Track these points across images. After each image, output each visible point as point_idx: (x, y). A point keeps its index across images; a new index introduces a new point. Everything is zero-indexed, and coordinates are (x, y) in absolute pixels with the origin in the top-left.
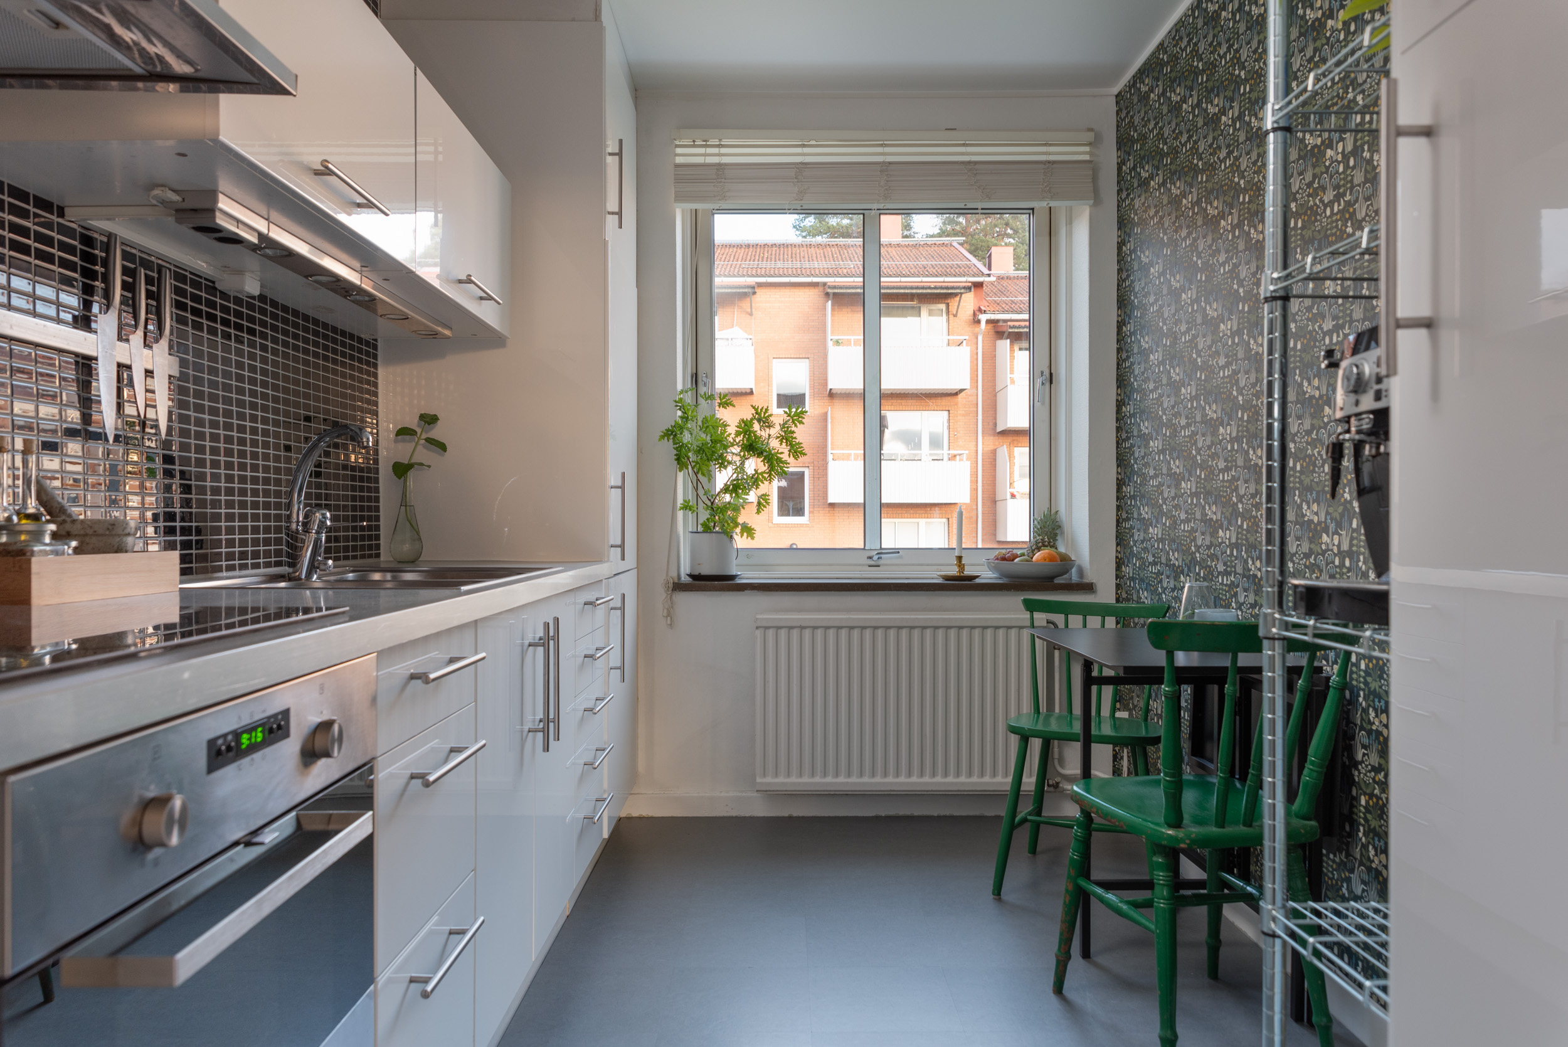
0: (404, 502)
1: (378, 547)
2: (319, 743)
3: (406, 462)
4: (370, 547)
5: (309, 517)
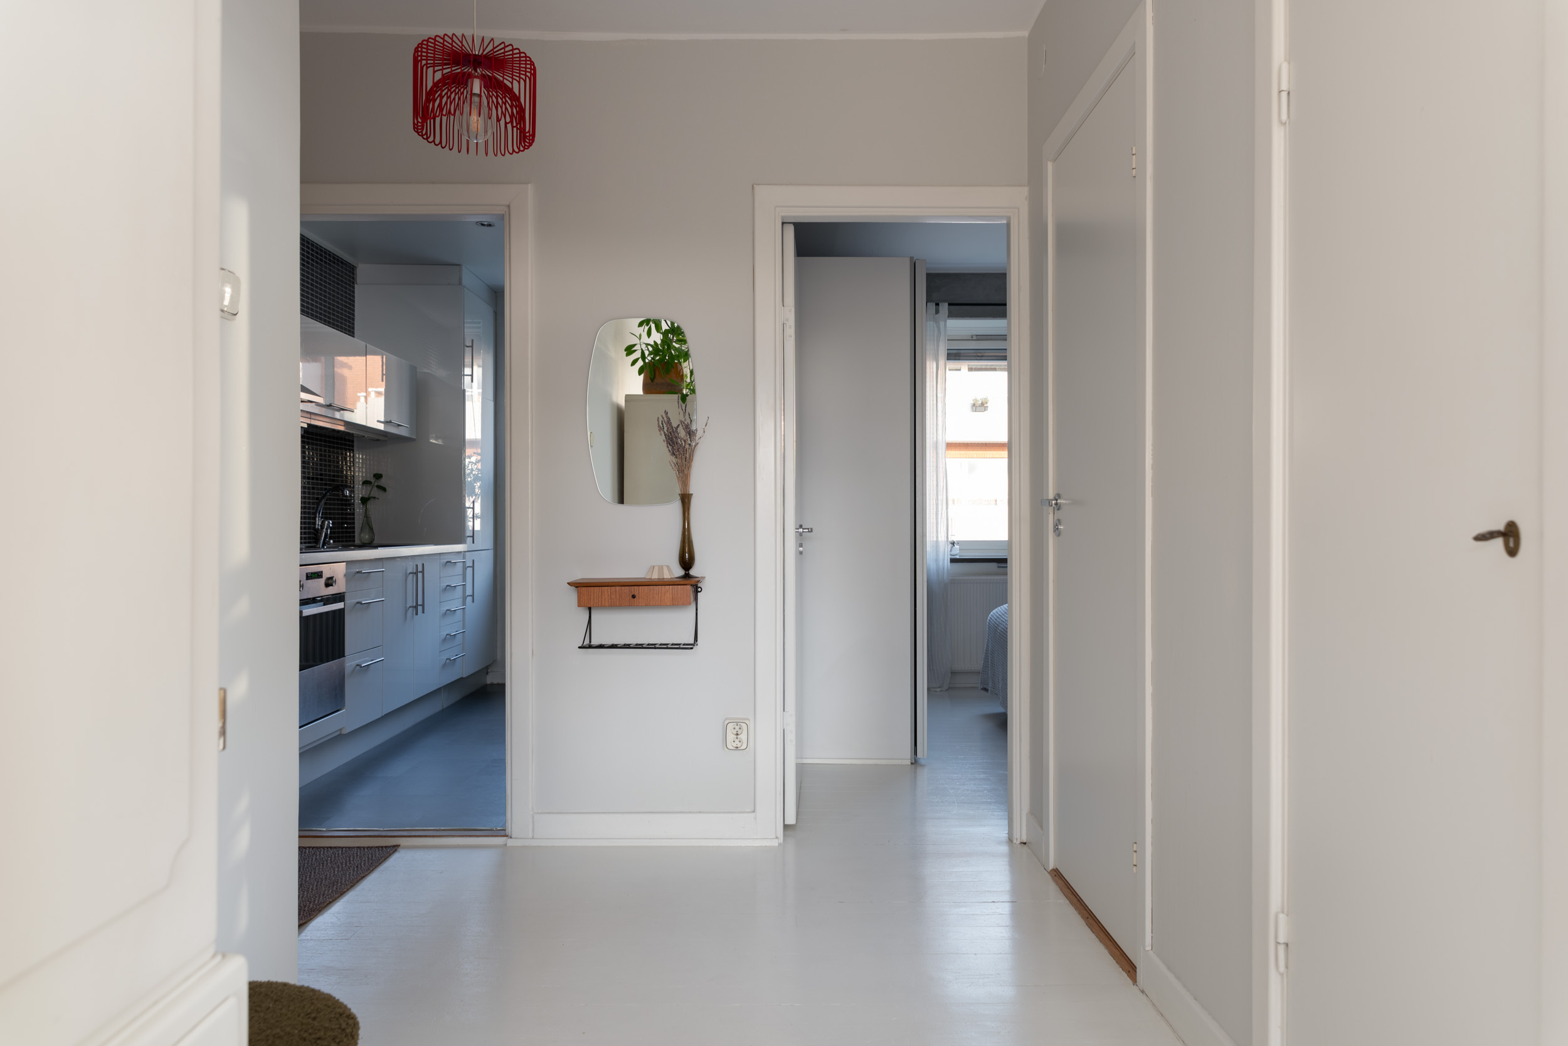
0: (366, 516)
1: (354, 537)
2: (330, 582)
3: (367, 497)
4: (350, 537)
5: (323, 523)
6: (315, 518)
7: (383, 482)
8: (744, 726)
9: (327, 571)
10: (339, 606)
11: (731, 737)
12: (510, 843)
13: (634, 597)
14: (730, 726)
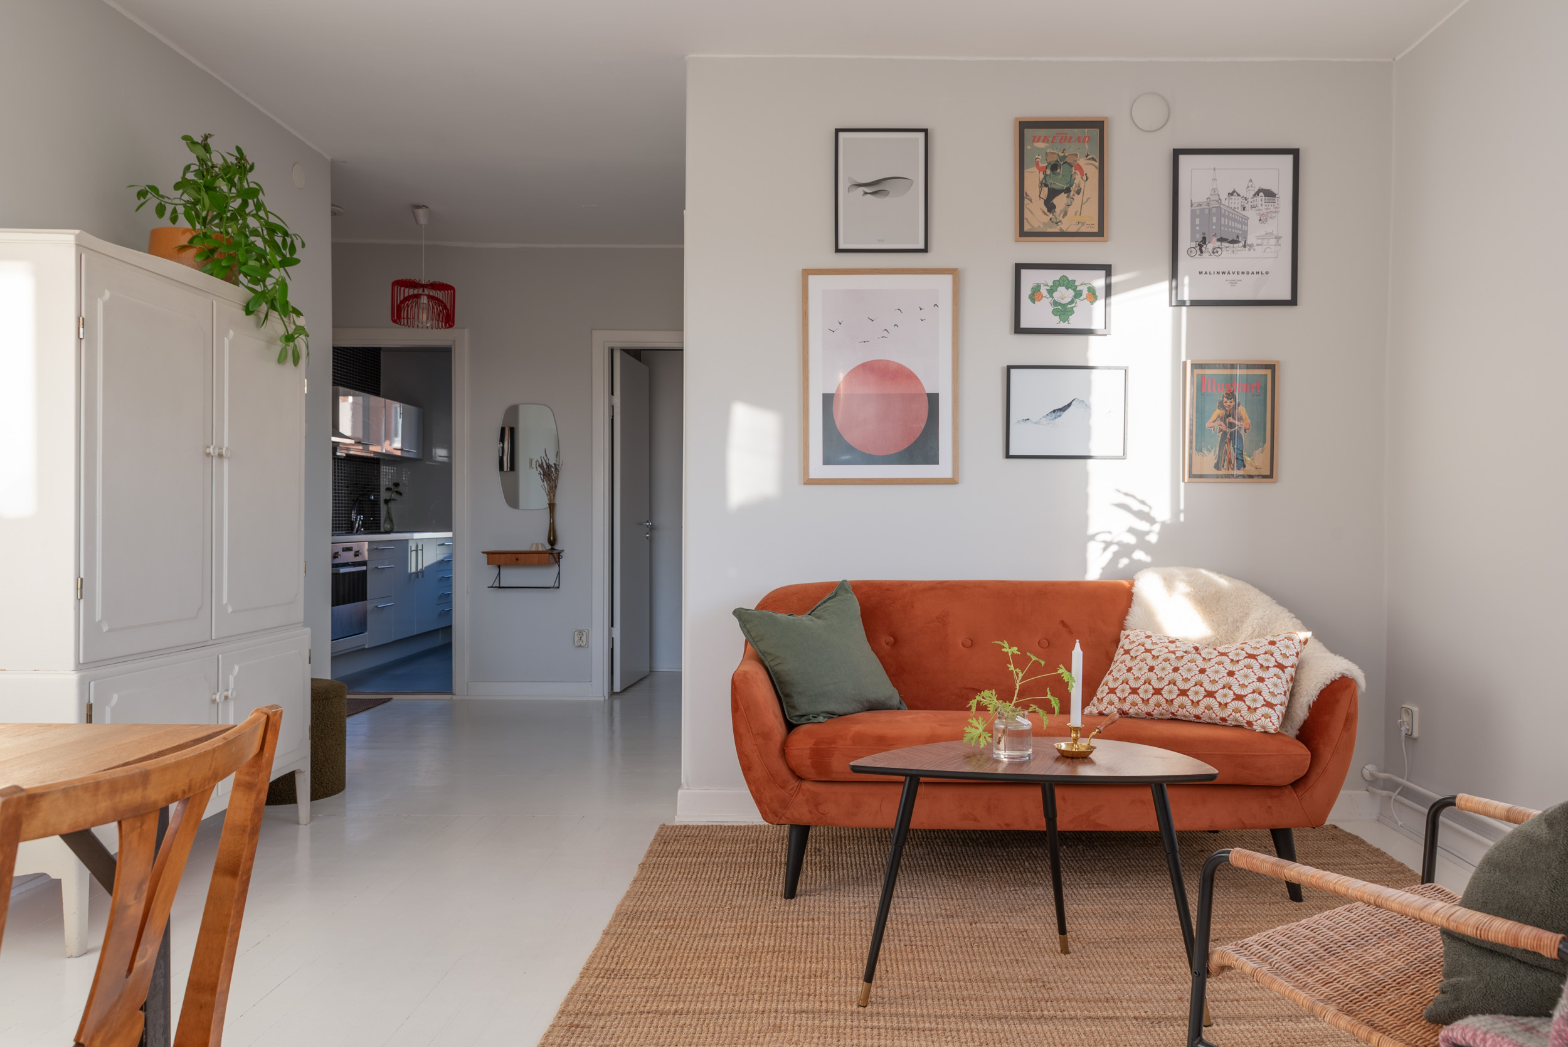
0: (388, 513)
1: (378, 526)
2: (357, 553)
3: (389, 499)
4: (375, 526)
5: (357, 517)
6: (351, 514)
7: (400, 489)
8: (584, 633)
9: (355, 547)
10: (364, 568)
11: (577, 638)
12: (454, 697)
13: (517, 559)
14: (576, 633)
